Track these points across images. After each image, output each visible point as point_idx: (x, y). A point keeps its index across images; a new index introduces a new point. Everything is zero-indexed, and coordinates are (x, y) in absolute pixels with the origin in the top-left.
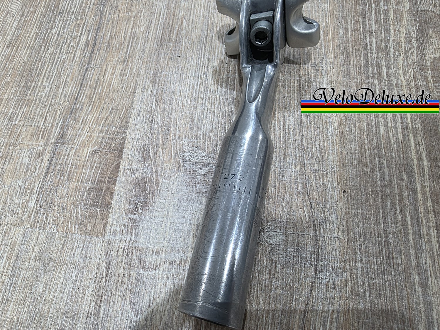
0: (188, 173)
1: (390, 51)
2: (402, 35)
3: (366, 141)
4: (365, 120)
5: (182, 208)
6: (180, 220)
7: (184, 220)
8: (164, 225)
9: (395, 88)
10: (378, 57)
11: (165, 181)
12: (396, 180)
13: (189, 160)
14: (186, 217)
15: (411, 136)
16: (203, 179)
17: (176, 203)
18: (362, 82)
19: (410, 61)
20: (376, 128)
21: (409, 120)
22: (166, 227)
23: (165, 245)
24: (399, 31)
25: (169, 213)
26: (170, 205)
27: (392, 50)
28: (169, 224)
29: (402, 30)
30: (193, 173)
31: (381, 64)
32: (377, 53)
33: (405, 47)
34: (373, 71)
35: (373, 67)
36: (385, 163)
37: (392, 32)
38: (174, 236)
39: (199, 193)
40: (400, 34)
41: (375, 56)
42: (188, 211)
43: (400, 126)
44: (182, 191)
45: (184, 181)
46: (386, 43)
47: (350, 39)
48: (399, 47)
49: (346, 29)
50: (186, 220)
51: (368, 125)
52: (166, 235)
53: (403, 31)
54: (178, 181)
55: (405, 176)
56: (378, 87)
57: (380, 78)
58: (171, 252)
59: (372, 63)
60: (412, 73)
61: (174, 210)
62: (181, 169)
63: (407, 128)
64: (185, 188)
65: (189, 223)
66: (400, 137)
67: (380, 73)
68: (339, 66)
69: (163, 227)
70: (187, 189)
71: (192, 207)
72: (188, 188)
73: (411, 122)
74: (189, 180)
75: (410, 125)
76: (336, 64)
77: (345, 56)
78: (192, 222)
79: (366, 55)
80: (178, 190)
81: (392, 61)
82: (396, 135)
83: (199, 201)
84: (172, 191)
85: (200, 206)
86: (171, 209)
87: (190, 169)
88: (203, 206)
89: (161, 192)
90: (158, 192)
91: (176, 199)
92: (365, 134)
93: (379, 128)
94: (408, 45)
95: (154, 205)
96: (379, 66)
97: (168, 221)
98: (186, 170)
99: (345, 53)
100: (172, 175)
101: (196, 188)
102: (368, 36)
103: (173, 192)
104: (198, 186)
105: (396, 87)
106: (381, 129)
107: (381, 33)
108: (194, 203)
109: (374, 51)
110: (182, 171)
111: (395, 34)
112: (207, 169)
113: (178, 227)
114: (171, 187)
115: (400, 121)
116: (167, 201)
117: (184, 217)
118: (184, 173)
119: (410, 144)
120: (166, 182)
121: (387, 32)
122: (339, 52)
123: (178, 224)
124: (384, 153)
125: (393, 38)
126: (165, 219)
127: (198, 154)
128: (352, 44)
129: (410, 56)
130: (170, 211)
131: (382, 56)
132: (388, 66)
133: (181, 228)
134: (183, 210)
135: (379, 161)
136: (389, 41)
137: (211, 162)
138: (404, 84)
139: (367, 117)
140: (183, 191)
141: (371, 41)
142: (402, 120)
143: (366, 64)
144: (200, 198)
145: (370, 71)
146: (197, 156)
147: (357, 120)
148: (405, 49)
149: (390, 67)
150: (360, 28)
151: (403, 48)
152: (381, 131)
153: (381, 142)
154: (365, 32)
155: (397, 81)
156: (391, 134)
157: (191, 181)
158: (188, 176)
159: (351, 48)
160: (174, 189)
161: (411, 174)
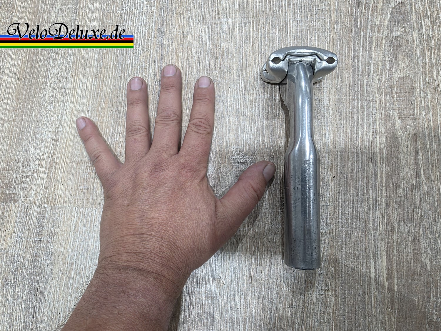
0: (238, 170)
1: (370, 72)
2: (380, 59)
3: (350, 142)
4: (350, 127)
9: (371, 103)
10: (362, 78)
12: (365, 168)
13: (237, 161)
15: (378, 137)
18: (350, 99)
19: (383, 81)
20: (356, 133)
21: (378, 126)
24: (378, 56)
27: (372, 72)
29: (380, 55)
30: (240, 170)
31: (364, 84)
32: (362, 75)
33: (381, 69)
34: (358, 89)
35: (358, 87)
36: (360, 157)
37: (373, 56)
40: (378, 58)
41: (360, 77)
43: (371, 131)
45: (235, 175)
46: (368, 66)
47: (344, 64)
48: (377, 69)
49: (342, 55)
51: (351, 131)
53: (381, 55)
54: (232, 176)
55: (371, 165)
56: (360, 102)
57: (362, 95)
59: (357, 83)
60: (384, 90)
62: (233, 168)
63: (376, 132)
66: (371, 138)
67: (362, 90)
68: (335, 86)
73: (379, 127)
74: (238, 174)
75: (378, 130)
76: (334, 85)
77: (339, 78)
79: (354, 77)
80: (232, 182)
81: (371, 81)
82: (369, 137)
87: (238, 167)
89: (222, 184)
90: (220, 184)
92: (350, 137)
93: (358, 133)
94: (383, 67)
95: (218, 192)
96: (362, 85)
98: (236, 168)
99: (340, 76)
100: (227, 172)
102: (356, 61)
103: (229, 183)
105: (372, 102)
106: (359, 133)
107: (366, 58)
109: (360, 73)
111: (375, 58)
114: (228, 180)
115: (372, 127)
118: (235, 170)
119: (376, 143)
120: (224, 177)
121: (370, 56)
122: (336, 74)
124: (360, 150)
125: (374, 62)
127: (243, 157)
128: (345, 68)
129: (384, 77)
131: (365, 77)
132: (368, 85)
135: (356, 156)
136: (370, 65)
137: (252, 161)
138: (377, 99)
139: (351, 125)
141: (358, 65)
142: (373, 127)
143: (354, 84)
145: (356, 90)
146: (242, 158)
147: (345, 127)
148: (381, 71)
149: (369, 86)
150: (351, 54)
151: (380, 70)
152: (359, 135)
153: (358, 142)
154: (354, 57)
155: (373, 97)
156: (365, 137)
158: (237, 172)
159: (344, 71)
161: (375, 164)
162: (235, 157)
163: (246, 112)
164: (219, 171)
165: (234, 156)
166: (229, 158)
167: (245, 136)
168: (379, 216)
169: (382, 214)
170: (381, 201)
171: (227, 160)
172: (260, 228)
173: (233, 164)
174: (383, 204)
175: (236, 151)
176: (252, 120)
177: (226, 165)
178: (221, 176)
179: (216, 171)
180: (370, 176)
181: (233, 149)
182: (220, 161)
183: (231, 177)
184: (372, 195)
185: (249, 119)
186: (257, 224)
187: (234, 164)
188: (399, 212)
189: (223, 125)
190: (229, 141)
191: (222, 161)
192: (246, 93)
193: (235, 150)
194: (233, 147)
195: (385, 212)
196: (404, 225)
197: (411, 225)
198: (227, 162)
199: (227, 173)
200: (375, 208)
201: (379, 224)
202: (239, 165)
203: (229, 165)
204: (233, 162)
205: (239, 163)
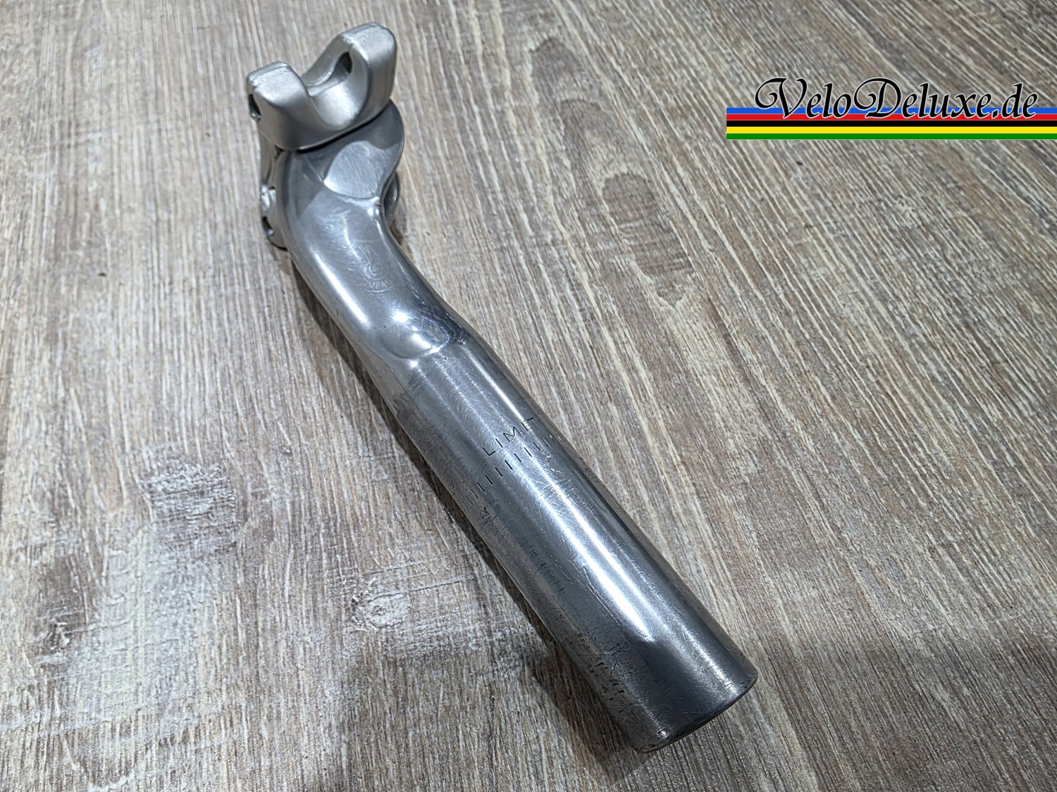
0: (168, 519)
1: (525, 181)
2: (539, 151)
3: (525, 360)
4: (512, 319)
5: (168, 604)
6: (166, 635)
7: (178, 630)
8: (129, 655)
9: (553, 248)
10: (507, 199)
11: (115, 553)
12: (599, 421)
13: (164, 490)
14: (180, 621)
15: (604, 330)
16: (205, 525)
17: (152, 597)
18: (489, 251)
19: (567, 194)
20: (537, 331)
21: (593, 302)
22: (135, 660)
23: (141, 704)
24: (533, 144)
25: (138, 624)
26: (138, 606)
27: (530, 181)
28: (141, 650)
29: (537, 142)
30: (179, 516)
31: (516, 209)
32: (504, 191)
33: (551, 170)
34: (504, 225)
35: (502, 219)
36: (571, 393)
37: (521, 148)
38: (159, 677)
39: (202, 558)
40: (535, 149)
41: (501, 197)
42: (182, 606)
43: (579, 317)
44: (160, 565)
45: (161, 539)
46: (514, 170)
47: (448, 176)
48: (541, 172)
49: (436, 158)
50: (182, 628)
51: (519, 327)
52: (139, 680)
53: (540, 143)
54: (148, 544)
55: (613, 409)
56: (520, 251)
57: (520, 234)
58: (159, 716)
59: (498, 211)
60: (576, 214)
61: (149, 615)
62: (149, 516)
63: (593, 318)
64: (167, 555)
65: (189, 634)
66: (586, 336)
67: (518, 226)
68: (439, 229)
69: (129, 661)
70: (171, 558)
71: (191, 594)
72: (173, 554)
73: (598, 303)
74: (173, 535)
75: (597, 310)
76: (433, 226)
77: (445, 208)
78: (195, 629)
79: (484, 199)
80: (150, 565)
81: (535, 199)
82: (577, 335)
83: (204, 577)
84: (136, 571)
85: (209, 588)
86: (141, 615)
87: (170, 511)
88: (216, 585)
89: (111, 581)
90: (104, 582)
91: (151, 586)
92: (520, 346)
93: (543, 329)
94: (555, 165)
95: (97, 616)
96: (513, 213)
97: (139, 644)
98: (161, 515)
99: (444, 203)
100: (129, 535)
101: (191, 548)
102: (479, 164)
103: (139, 574)
104: (196, 542)
105: (554, 245)
106: (546, 330)
107: (502, 154)
108: (193, 585)
109: (498, 188)
110: (152, 520)
111: (527, 151)
112: (211, 500)
113: (166, 650)
114: (134, 563)
115: (577, 307)
116: (128, 597)
117: (175, 625)
118: (157, 523)
119: (606, 345)
120: (118, 556)
121: (512, 150)
122: (433, 202)
123: (164, 645)
124: (564, 375)
125: (526, 159)
126: (131, 641)
127: (182, 473)
128: (454, 185)
129: (564, 185)
130: (139, 619)
131: (515, 194)
132: (530, 211)
133: (172, 651)
134: (171, 607)
135: (559, 393)
136: (519, 165)
137: (216, 481)
138: (567, 236)
139: (515, 313)
140: (164, 563)
141: (487, 172)
142: (580, 305)
143: (489, 216)
144: (206, 569)
145: (500, 226)
146: (182, 477)
147: (497, 323)
148: (552, 175)
149: (533, 210)
150: (461, 151)
151: (548, 173)
152: (547, 334)
153: (552, 354)
154: (471, 157)
155: (553, 235)
156: (567, 336)
157: (177, 538)
158: (168, 527)
159: (453, 193)
160: (141, 565)
161: (622, 402)
162: (154, 480)
163: (179, 341)
164: (99, 539)
165: (152, 474)
166: (132, 486)
167: (186, 408)
168: (703, 565)
169: (707, 557)
170: (688, 512)
171: (125, 493)
172: (278, 718)
173: (150, 504)
174: (698, 521)
175: (157, 459)
176: (201, 356)
177: (125, 510)
178: (106, 554)
179: (87, 542)
180: (623, 444)
181: (145, 456)
182: (99, 502)
183: (145, 548)
184: (652, 499)
185: (194, 357)
186: (266, 705)
187: (153, 502)
188: (759, 536)
189: (105, 389)
190: (131, 433)
191: (108, 503)
192: (176, 290)
193: (152, 456)
194: (145, 449)
195: (714, 548)
196: (797, 577)
197: (819, 570)
198: (126, 502)
199: (128, 541)
200: (676, 541)
201: (712, 595)
202: (172, 502)
203: (135, 508)
204: (149, 496)
205: (172, 495)
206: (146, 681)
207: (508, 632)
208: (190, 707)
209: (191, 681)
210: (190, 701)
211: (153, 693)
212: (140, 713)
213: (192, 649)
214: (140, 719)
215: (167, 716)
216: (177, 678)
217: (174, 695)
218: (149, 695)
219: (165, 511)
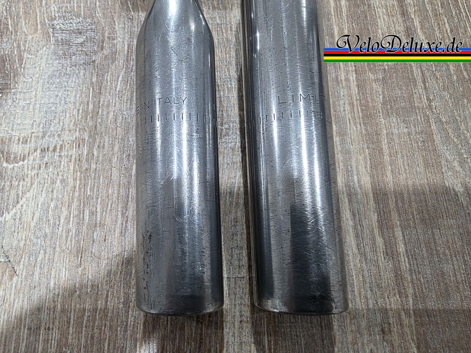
162: (55, 22)
164: (22, 48)
165: (55, 19)
166: (43, 24)
168: (347, 108)
169: (351, 104)
171: (39, 27)
172: (103, 147)
173: (51, 35)
175: (58, 12)
177: (38, 36)
178: (25, 56)
179: (16, 49)
181: (52, 9)
182: (25, 29)
183: (46, 56)
186: (98, 140)
187: (53, 34)
188: (384, 97)
191: (29, 31)
193: (56, 10)
194: (53, 5)
195: (356, 100)
196: (399, 121)
197: (412, 119)
198: (39, 31)
199: (38, 51)
200: (336, 93)
201: (348, 123)
202: (64, 35)
203: (43, 35)
204: (51, 30)
205: (64, 32)
206: (38, 120)
207: (232, 125)
208: (59, 136)
209: (61, 124)
210: (59, 133)
211: (41, 126)
212: (33, 135)
213: (64, 109)
214: (33, 137)
215: (47, 138)
216: (54, 121)
217: (52, 129)
218: (39, 127)
219: (59, 39)
